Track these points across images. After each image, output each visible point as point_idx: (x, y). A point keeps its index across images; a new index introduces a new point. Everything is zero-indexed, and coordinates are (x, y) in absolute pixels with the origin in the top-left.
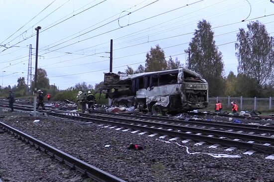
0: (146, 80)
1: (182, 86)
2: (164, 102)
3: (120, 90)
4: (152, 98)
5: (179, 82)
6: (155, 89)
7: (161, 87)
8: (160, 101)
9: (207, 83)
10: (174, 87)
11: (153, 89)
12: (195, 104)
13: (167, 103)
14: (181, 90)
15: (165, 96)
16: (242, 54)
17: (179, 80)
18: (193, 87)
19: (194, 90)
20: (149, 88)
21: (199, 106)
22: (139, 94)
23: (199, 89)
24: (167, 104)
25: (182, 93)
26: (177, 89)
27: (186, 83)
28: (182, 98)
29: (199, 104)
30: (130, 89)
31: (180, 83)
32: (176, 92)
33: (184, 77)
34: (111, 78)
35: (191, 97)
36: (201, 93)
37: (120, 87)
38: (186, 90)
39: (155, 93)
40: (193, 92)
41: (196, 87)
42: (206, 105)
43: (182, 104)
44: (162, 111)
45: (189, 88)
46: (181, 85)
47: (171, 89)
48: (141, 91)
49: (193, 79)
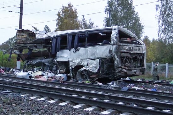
0: (70, 39)
1: (116, 48)
2: (93, 66)
3: (36, 50)
4: (77, 61)
5: (112, 42)
6: (82, 50)
7: (89, 49)
8: (88, 65)
9: (144, 46)
10: (107, 49)
11: (78, 50)
12: (131, 70)
13: (96, 68)
14: (115, 52)
15: (94, 59)
16: (163, 17)
17: (113, 40)
18: (129, 49)
19: (130, 53)
20: (73, 50)
21: (135, 72)
22: (60, 56)
23: (136, 52)
24: (97, 70)
25: (116, 56)
26: (110, 52)
27: (122, 44)
28: (116, 62)
29: (135, 71)
30: (49, 49)
31: (114, 44)
32: (109, 55)
33: (119, 37)
34: (25, 36)
35: (126, 61)
36: (138, 57)
37: (36, 47)
38: (121, 52)
39: (81, 56)
40: (129, 55)
41: (132, 50)
42: (143, 71)
43: (115, 70)
44: (90, 78)
45: (125, 51)
46: (115, 46)
47: (102, 51)
48: (63, 52)
49: (128, 39)
